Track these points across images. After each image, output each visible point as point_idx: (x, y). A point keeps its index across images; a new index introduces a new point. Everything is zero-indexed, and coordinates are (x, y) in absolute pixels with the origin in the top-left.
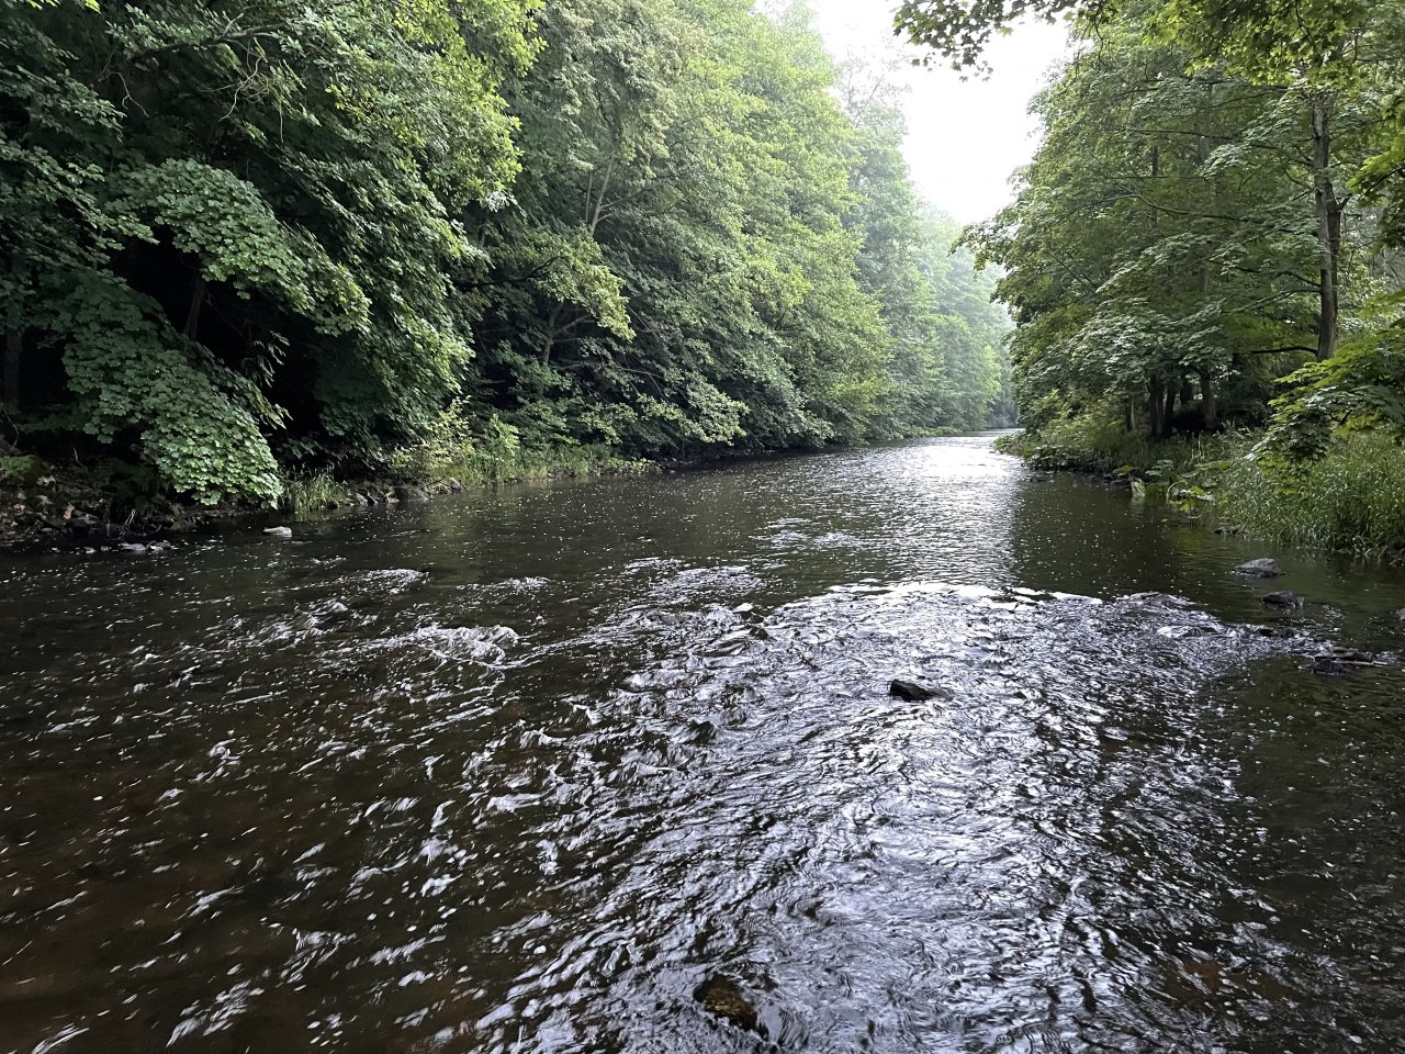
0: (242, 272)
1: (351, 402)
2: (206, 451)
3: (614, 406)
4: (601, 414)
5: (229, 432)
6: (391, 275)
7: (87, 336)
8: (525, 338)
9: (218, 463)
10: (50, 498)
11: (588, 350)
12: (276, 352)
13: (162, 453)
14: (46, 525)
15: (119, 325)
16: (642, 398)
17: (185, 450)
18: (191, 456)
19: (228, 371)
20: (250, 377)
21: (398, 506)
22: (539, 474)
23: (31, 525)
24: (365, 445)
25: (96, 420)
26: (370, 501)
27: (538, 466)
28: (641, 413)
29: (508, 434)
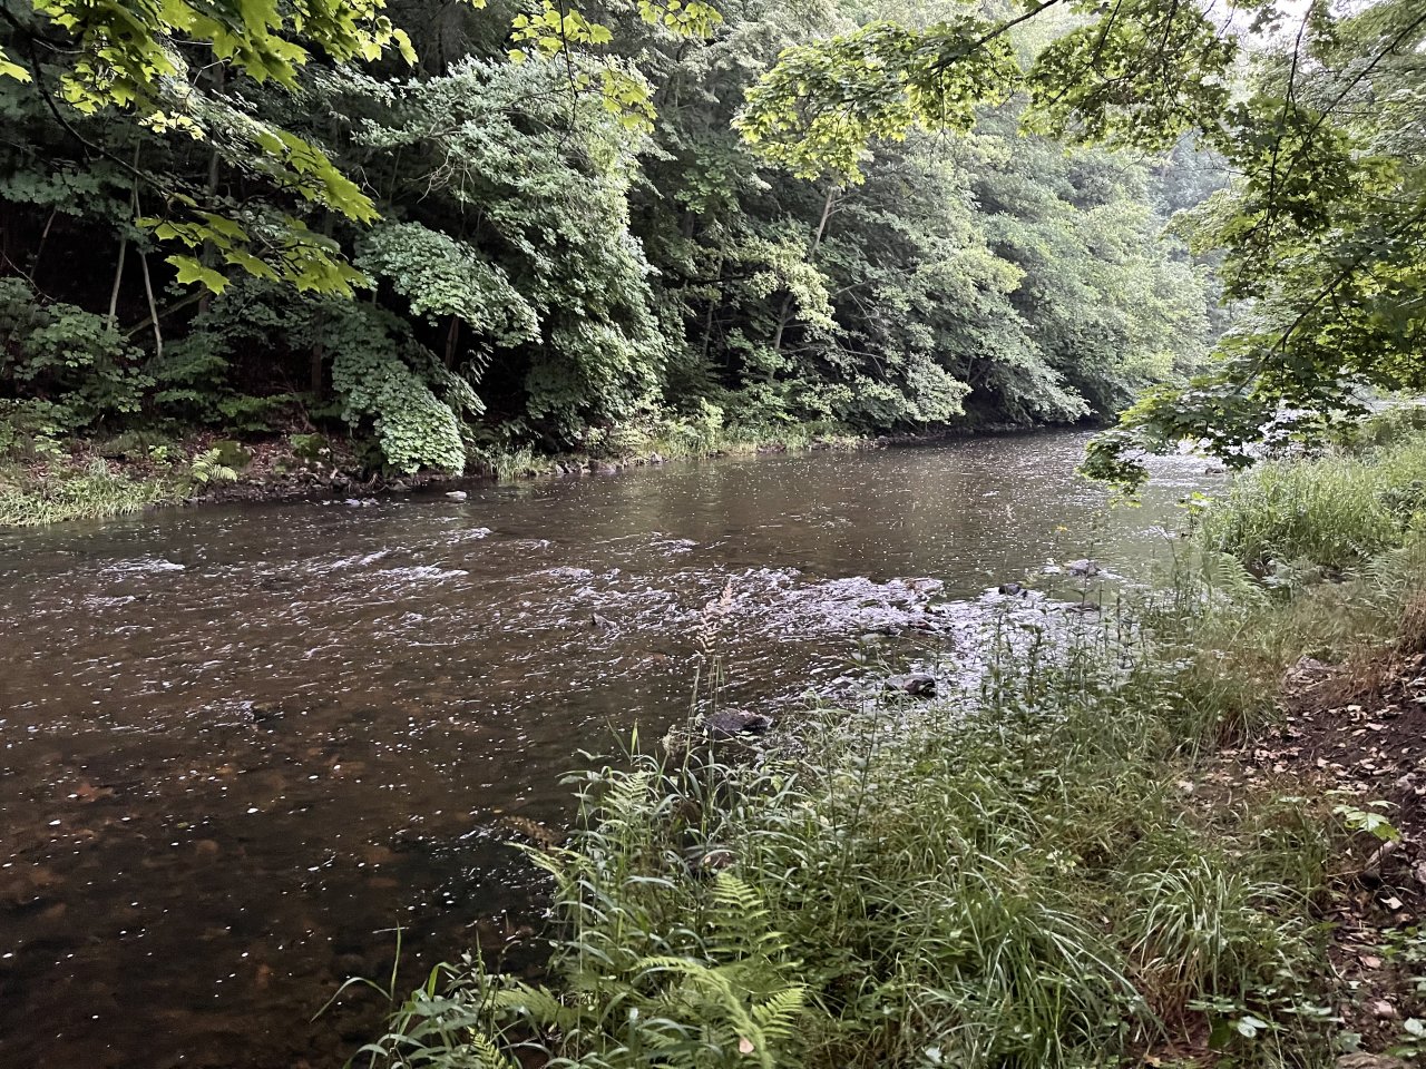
0: (429, 309)
1: (550, 392)
2: (410, 434)
3: (833, 386)
4: (820, 394)
5: (429, 420)
6: (576, 293)
7: (349, 353)
8: (756, 325)
9: (419, 443)
10: (323, 463)
11: (811, 336)
12: (484, 358)
13: (383, 435)
14: (318, 483)
15: (368, 343)
16: (860, 379)
17: (396, 434)
18: (400, 439)
19: (446, 372)
20: (464, 376)
21: (591, 474)
22: (748, 449)
23: (307, 482)
24: (568, 425)
25: (348, 411)
26: (566, 471)
27: (750, 441)
28: (858, 393)
29: (714, 414)
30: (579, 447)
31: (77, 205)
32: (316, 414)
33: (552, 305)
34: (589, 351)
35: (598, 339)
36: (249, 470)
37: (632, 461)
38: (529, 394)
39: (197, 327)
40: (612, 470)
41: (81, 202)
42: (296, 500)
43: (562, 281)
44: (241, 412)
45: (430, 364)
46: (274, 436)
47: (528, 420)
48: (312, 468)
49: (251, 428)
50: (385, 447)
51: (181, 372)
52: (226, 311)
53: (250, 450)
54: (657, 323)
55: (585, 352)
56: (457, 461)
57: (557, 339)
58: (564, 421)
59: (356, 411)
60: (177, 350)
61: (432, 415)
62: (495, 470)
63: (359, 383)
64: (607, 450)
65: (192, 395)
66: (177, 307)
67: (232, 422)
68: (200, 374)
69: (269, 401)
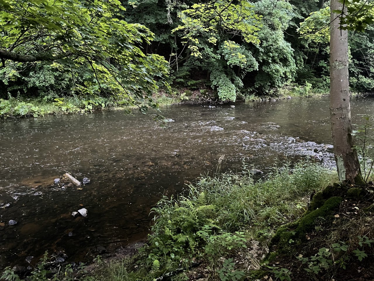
0: (231, 63)
1: (260, 81)
3: (351, 78)
7: (214, 72)
9: (226, 94)
10: (206, 96)
12: (245, 73)
14: (205, 101)
17: (221, 91)
18: (222, 93)
19: (235, 76)
20: (239, 77)
21: (269, 101)
22: (318, 95)
23: (203, 100)
24: (265, 89)
25: (212, 85)
26: (263, 100)
27: (320, 93)
28: (359, 80)
29: (309, 86)
30: (267, 94)
31: (164, 41)
32: (207, 84)
33: (263, 60)
34: (272, 71)
35: (274, 68)
36: (192, 97)
37: (282, 98)
38: (256, 81)
39: (185, 65)
40: (275, 100)
41: (164, 40)
42: (200, 104)
43: (266, 53)
44: (191, 84)
45: (232, 74)
46: (198, 89)
47: (254, 87)
48: (204, 97)
49: (193, 87)
50: (219, 94)
51: (181, 75)
52: (190, 62)
53: (192, 92)
54: (294, 61)
55: (270, 71)
56: (234, 99)
57: (264, 68)
58: (264, 87)
59: (214, 85)
60: (181, 70)
61: (230, 87)
62: (245, 99)
63: (215, 79)
64: (275, 95)
65: (182, 80)
66: (181, 61)
67: (190, 86)
68: (184, 76)
69: (197, 82)
